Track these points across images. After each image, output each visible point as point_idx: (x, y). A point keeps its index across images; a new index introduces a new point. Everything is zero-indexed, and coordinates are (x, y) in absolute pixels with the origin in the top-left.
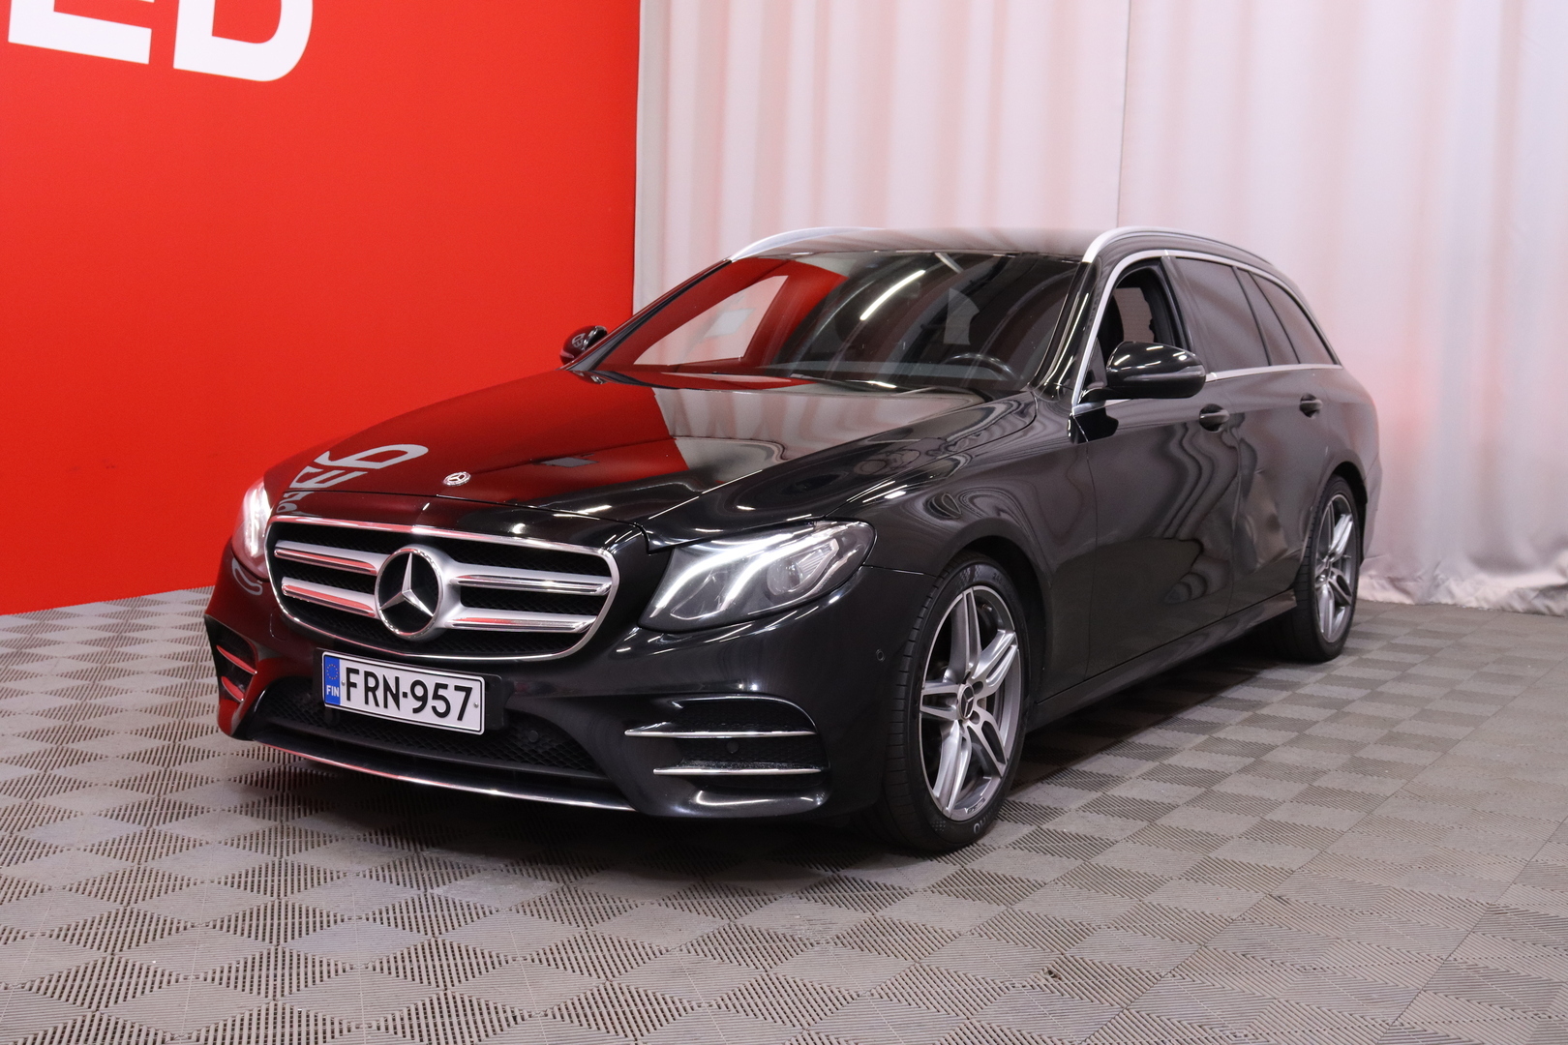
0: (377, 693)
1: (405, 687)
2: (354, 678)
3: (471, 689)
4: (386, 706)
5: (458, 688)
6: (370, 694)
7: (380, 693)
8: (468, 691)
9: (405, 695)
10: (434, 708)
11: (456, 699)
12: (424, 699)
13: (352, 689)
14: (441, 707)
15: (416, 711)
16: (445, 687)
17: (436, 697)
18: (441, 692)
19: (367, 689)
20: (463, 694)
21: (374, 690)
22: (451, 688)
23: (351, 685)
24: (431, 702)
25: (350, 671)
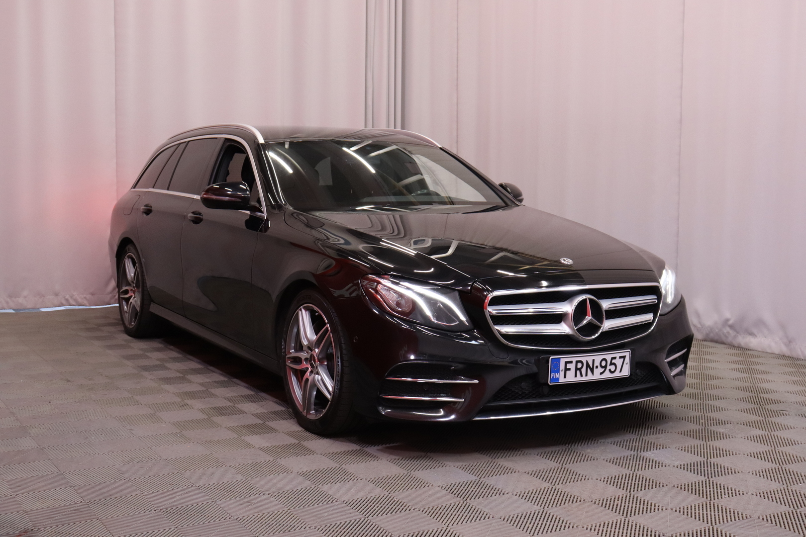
0: (582, 370)
1: (597, 363)
2: (569, 366)
3: (625, 356)
4: (586, 375)
5: (620, 357)
6: (578, 372)
7: (584, 370)
8: (624, 357)
9: (597, 367)
10: (610, 370)
11: (618, 362)
12: (605, 367)
13: (567, 372)
14: (613, 368)
15: (601, 373)
16: (615, 358)
17: (611, 364)
18: (614, 361)
19: (577, 369)
20: (622, 359)
21: (580, 369)
22: (618, 358)
23: (566, 369)
24: (609, 367)
25: (566, 363)
